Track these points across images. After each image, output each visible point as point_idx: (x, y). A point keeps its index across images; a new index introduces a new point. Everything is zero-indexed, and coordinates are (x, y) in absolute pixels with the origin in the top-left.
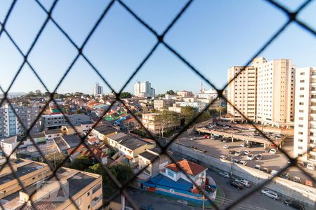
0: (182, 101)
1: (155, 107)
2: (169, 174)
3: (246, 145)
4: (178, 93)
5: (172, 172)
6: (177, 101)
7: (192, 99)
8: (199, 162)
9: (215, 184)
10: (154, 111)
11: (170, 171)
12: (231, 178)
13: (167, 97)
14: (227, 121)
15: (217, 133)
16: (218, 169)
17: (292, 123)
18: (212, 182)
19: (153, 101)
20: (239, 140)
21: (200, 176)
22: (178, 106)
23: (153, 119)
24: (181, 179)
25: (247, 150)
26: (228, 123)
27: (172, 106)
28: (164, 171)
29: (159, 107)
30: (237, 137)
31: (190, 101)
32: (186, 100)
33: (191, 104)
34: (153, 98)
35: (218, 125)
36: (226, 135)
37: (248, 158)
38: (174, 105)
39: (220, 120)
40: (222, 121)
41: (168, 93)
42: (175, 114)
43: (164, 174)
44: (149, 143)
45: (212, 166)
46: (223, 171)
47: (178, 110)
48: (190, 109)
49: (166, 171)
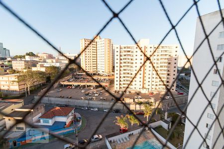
0: (45, 62)
1: (14, 68)
2: (44, 122)
3: (94, 88)
4: (39, 55)
5: (48, 119)
6: (40, 62)
7: (54, 61)
8: (66, 106)
9: (80, 116)
10: (14, 72)
11: (45, 119)
12: (88, 109)
13: (28, 58)
14: (82, 75)
15: (76, 84)
16: (80, 106)
17: (113, 73)
18: (78, 115)
19: (9, 61)
20: (90, 86)
21: (70, 114)
22: (42, 66)
23: (17, 80)
24: (56, 122)
25: (95, 91)
26: (82, 77)
27: (36, 66)
28: (39, 121)
29: (20, 68)
30: (88, 84)
31: (53, 62)
32: (49, 61)
33: (54, 64)
34: (9, 59)
35: (76, 78)
36: (82, 84)
37: (96, 95)
38: (37, 65)
39: (77, 75)
40: (79, 75)
41: (28, 54)
42: (41, 73)
43: (39, 124)
44: (15, 103)
45: (76, 106)
46: (83, 107)
47: (43, 70)
48: (54, 68)
49: (42, 121)
